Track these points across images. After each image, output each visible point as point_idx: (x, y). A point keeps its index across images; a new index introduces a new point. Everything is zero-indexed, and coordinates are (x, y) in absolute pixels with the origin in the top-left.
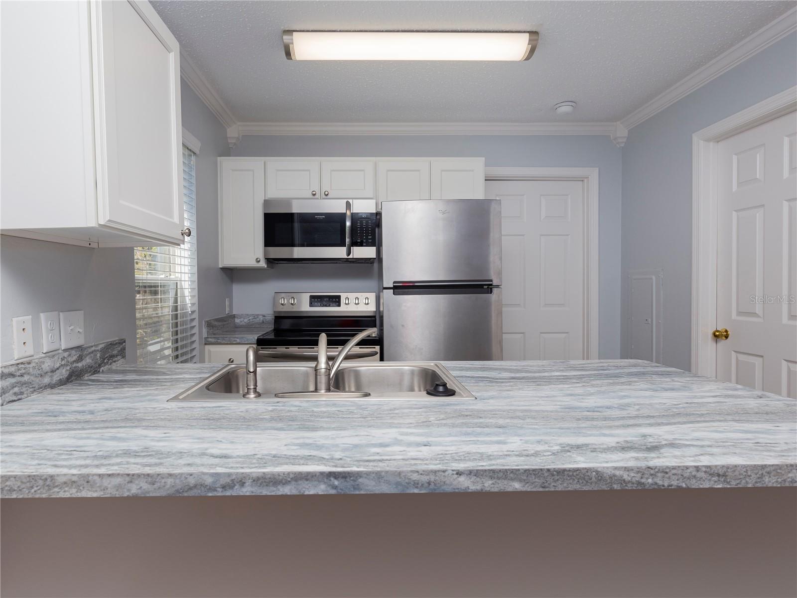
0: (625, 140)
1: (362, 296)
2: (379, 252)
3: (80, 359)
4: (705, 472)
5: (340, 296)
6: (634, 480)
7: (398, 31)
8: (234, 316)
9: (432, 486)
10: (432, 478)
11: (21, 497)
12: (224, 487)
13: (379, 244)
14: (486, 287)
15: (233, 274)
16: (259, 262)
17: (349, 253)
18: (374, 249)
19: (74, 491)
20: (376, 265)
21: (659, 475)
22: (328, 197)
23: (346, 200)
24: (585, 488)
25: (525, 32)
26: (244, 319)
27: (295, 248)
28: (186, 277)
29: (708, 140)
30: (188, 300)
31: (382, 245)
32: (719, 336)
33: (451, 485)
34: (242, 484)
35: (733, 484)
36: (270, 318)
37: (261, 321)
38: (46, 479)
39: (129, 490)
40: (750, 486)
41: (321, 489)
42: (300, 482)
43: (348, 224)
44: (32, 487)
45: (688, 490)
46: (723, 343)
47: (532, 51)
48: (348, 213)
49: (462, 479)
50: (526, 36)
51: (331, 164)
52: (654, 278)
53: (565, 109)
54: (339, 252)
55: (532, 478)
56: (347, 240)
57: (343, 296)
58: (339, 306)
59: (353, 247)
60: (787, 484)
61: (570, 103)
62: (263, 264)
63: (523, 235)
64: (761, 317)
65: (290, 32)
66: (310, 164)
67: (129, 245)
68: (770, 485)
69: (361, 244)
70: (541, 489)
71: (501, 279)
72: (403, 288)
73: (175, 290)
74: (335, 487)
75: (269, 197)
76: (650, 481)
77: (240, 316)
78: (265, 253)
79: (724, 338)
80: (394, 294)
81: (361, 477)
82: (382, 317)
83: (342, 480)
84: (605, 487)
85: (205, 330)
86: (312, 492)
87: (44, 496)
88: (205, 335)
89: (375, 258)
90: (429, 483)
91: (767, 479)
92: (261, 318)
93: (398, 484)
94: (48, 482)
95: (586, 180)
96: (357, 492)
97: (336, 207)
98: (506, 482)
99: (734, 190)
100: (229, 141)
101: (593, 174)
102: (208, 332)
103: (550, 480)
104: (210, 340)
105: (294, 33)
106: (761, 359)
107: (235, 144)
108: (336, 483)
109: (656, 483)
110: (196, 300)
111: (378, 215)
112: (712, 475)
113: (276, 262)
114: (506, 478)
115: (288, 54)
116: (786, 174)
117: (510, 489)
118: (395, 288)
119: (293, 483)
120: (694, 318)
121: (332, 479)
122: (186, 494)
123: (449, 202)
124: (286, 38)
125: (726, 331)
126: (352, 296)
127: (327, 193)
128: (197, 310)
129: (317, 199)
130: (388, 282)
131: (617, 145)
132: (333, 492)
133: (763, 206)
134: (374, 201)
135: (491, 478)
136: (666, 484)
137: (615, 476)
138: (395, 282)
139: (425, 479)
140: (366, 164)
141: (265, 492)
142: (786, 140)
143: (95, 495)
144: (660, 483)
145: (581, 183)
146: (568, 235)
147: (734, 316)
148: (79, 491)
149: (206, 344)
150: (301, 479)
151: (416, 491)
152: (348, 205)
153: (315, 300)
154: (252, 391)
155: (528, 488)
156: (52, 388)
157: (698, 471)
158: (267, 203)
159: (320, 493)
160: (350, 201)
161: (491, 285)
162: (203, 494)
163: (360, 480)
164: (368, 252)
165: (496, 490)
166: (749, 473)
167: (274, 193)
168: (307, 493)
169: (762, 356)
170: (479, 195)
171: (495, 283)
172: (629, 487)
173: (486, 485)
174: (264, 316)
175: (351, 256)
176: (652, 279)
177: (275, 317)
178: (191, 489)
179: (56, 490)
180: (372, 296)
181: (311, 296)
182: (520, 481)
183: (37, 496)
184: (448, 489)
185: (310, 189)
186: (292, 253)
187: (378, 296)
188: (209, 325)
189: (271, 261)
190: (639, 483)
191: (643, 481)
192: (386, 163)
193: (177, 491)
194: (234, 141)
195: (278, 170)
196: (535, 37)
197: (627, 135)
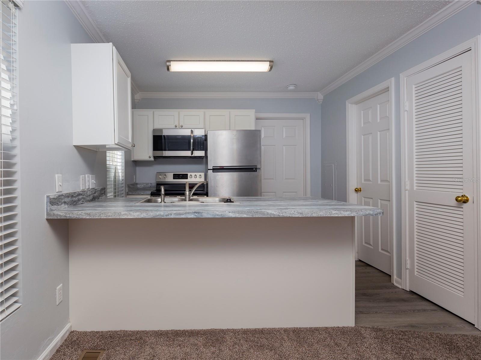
0: (322, 101)
1: (198, 174)
2: (206, 153)
3: (95, 193)
4: (297, 212)
5: (187, 174)
6: (277, 214)
7: (215, 61)
8: (137, 184)
9: (222, 216)
10: (222, 213)
11: (112, 218)
12: (166, 216)
13: (206, 149)
14: (254, 169)
15: (137, 163)
16: (150, 158)
17: (192, 154)
18: (204, 152)
19: (126, 216)
20: (204, 159)
21: (284, 213)
22: (183, 128)
23: (191, 129)
24: (264, 216)
25: (268, 61)
26: (142, 185)
27: (166, 151)
28: (119, 164)
29: (352, 104)
30: (120, 174)
31: (207, 150)
32: (357, 190)
33: (227, 215)
34: (171, 215)
35: (304, 216)
36: (154, 184)
37: (150, 186)
38: (119, 213)
39: (141, 216)
40: (309, 216)
41: (192, 216)
42: (187, 214)
43: (192, 141)
44: (115, 215)
45: (292, 217)
46: (359, 193)
47: (271, 68)
48: (192, 135)
49: (230, 214)
50: (268, 63)
51: (184, 112)
52: (333, 165)
53: (291, 88)
54: (188, 153)
55: (249, 214)
56: (191, 148)
57: (189, 174)
58: (187, 179)
59: (194, 151)
60: (319, 216)
61: (294, 85)
62: (152, 159)
63: (275, 145)
64: (371, 181)
65: (170, 61)
66: (174, 112)
67: (105, 150)
68: (315, 216)
69: (198, 150)
70: (252, 217)
71: (261, 165)
72: (217, 169)
73: (115, 170)
74: (196, 216)
75: (155, 128)
76: (281, 215)
77: (140, 184)
78: (153, 154)
79: (360, 191)
80: (213, 172)
81: (203, 213)
82: (207, 184)
83: (198, 214)
84: (269, 216)
85: (127, 189)
86: (190, 217)
87: (118, 218)
88: (127, 191)
89: (204, 156)
90: (221, 215)
91: (314, 214)
92: (150, 185)
93: (213, 215)
94: (119, 214)
95: (304, 119)
96: (202, 217)
97: (186, 132)
98: (242, 215)
99: (362, 126)
100: (136, 101)
101: (308, 116)
102: (128, 190)
103: (254, 214)
104: (129, 193)
105: (171, 62)
106: (372, 200)
107: (138, 102)
108: (196, 214)
109: (283, 215)
110: (124, 175)
111: (206, 136)
112: (298, 213)
113: (158, 158)
114: (242, 213)
115: (168, 69)
116: (379, 121)
117: (243, 217)
118: (213, 169)
119: (185, 214)
120: (347, 183)
121: (195, 213)
122: (156, 217)
123: (237, 131)
124: (168, 64)
125: (360, 189)
126: (193, 174)
127: (182, 126)
128: (124, 179)
129: (177, 129)
130: (210, 167)
131: (319, 103)
132: (195, 217)
133: (371, 133)
134: (204, 130)
135: (238, 213)
136: (286, 216)
137: (272, 213)
138: (213, 167)
139: (220, 214)
140: (200, 112)
141: (177, 217)
142: (378, 106)
143: (132, 217)
144: (284, 215)
145: (302, 120)
146: (296, 145)
147: (363, 181)
148: (127, 216)
149: (127, 195)
150: (187, 213)
151: (218, 217)
152: (192, 132)
153: (176, 176)
154: (163, 201)
155: (248, 216)
156: (89, 202)
157: (295, 212)
158: (154, 130)
159: (192, 217)
160: (193, 130)
161: (256, 168)
162: (161, 217)
163: (203, 214)
164: (201, 153)
165: (239, 217)
166: (309, 213)
167: (158, 126)
168: (188, 217)
169: (372, 198)
170: (253, 128)
171: (258, 167)
172: (276, 216)
173: (237, 215)
174: (151, 184)
175: (193, 155)
176: (332, 166)
177: (157, 184)
178: (157, 216)
179: (121, 216)
180: (203, 174)
181: (174, 174)
182: (246, 214)
183: (116, 218)
184: (226, 216)
185: (174, 124)
186: (163, 153)
187: (205, 173)
188: (129, 187)
189: (155, 157)
190: (278, 215)
191: (279, 215)
192: (210, 112)
193: (154, 216)
194: (138, 101)
195: (159, 115)
196: (272, 64)
197: (323, 98)
